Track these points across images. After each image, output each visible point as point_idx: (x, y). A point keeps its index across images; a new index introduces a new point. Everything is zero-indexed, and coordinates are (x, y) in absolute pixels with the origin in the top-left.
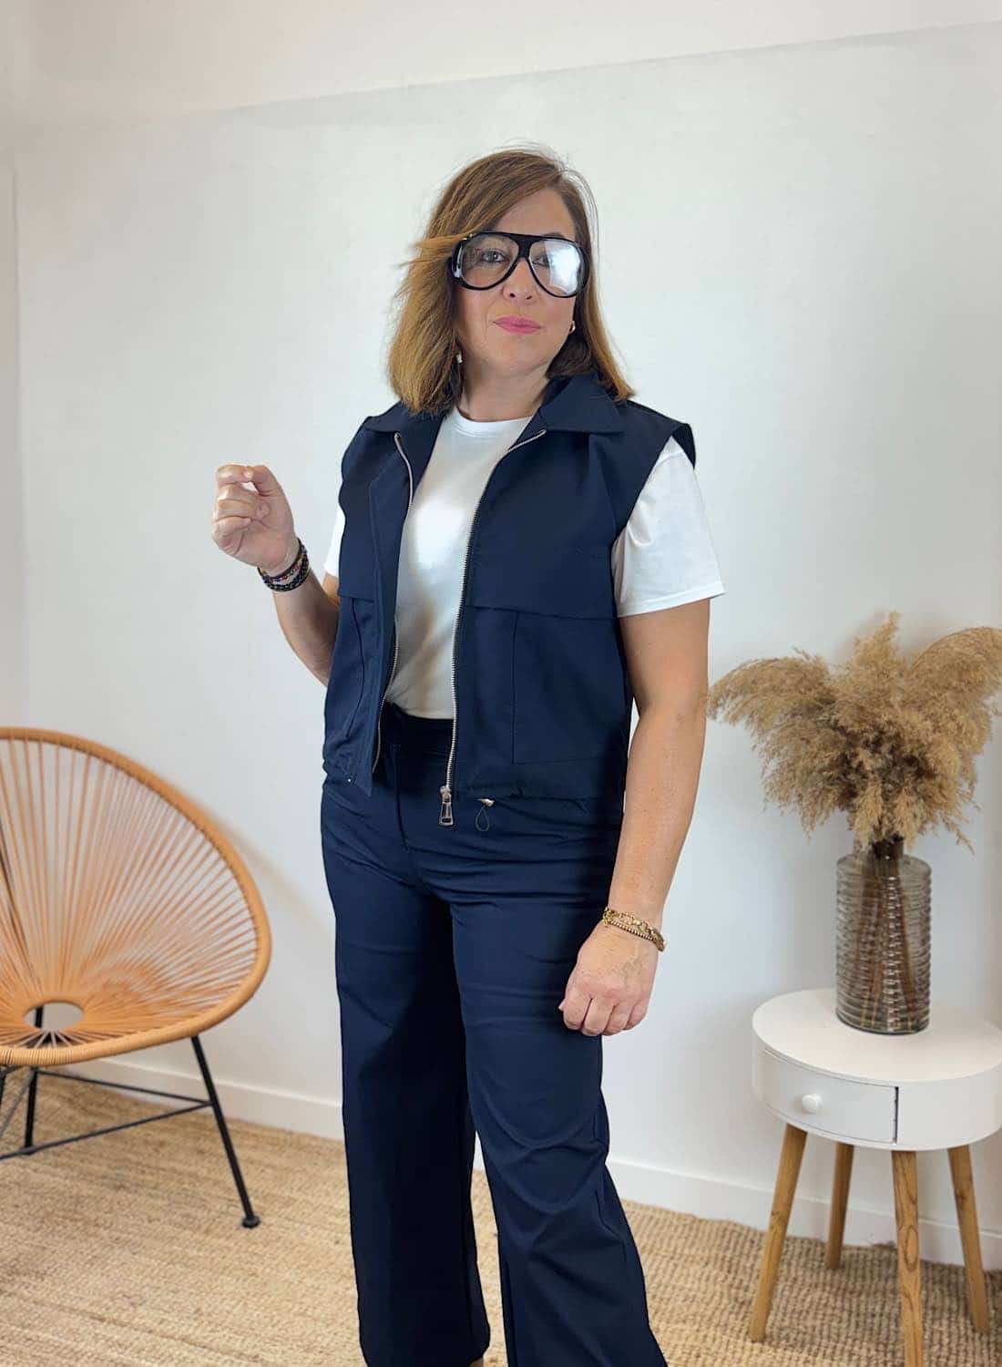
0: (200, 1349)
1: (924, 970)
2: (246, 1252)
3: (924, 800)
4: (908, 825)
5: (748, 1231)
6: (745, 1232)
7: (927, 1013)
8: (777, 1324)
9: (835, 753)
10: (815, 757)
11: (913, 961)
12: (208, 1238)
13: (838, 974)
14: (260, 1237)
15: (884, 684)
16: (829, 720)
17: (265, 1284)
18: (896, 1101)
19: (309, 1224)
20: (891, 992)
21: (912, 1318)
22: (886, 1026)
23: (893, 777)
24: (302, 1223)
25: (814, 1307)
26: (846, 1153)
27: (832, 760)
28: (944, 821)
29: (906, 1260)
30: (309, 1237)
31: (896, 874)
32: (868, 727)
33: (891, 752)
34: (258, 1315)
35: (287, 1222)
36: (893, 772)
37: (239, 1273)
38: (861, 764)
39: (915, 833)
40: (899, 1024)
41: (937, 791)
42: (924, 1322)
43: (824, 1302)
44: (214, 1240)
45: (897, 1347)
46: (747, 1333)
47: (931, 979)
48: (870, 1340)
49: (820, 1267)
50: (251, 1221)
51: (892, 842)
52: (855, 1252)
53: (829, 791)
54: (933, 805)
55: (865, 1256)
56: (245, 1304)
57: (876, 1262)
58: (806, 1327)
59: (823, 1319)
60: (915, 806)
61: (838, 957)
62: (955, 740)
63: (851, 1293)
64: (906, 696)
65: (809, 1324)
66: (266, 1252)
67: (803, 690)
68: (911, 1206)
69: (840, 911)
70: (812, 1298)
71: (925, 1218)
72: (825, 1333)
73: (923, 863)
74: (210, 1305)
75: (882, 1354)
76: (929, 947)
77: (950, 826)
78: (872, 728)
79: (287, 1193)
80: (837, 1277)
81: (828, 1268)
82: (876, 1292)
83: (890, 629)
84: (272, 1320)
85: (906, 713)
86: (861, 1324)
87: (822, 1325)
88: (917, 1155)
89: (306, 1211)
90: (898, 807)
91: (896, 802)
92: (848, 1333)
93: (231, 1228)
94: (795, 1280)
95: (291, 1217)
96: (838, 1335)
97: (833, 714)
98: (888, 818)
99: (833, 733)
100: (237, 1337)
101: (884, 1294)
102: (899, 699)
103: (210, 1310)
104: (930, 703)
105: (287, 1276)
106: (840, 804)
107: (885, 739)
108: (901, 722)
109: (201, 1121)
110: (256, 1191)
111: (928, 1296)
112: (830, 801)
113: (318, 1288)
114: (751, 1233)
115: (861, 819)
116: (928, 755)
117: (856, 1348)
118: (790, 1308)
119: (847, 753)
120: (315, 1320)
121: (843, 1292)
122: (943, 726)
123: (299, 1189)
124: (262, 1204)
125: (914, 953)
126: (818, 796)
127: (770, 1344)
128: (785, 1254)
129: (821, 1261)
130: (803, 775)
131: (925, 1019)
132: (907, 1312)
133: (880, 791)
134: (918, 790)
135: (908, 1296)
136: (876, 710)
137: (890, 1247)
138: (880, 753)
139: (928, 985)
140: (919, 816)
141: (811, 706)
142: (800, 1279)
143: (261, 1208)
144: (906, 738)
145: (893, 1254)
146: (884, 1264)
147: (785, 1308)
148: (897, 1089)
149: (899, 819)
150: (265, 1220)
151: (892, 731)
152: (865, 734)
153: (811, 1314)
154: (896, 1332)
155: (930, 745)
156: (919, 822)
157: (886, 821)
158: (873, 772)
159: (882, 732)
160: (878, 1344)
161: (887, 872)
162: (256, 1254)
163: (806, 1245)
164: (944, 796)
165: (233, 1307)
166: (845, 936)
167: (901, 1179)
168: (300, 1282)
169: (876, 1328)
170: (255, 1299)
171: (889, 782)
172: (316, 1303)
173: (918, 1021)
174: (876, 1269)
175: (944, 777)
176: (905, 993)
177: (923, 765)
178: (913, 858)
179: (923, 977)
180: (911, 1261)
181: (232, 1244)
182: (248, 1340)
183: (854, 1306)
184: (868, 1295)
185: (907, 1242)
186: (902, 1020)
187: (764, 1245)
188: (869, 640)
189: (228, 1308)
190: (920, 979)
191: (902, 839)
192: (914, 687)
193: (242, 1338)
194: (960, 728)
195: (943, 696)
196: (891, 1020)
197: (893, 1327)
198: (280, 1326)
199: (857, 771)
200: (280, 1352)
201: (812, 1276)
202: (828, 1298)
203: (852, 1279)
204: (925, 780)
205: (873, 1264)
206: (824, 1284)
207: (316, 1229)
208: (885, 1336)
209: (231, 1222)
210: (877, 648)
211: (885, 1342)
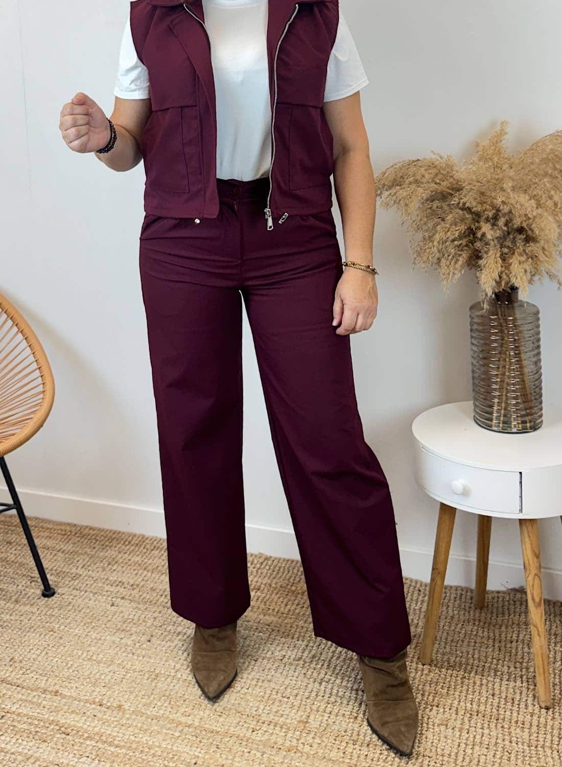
0: (15, 687)
1: (537, 385)
2: (45, 614)
3: (532, 258)
4: (521, 279)
5: (416, 584)
6: (413, 584)
7: (541, 416)
8: (441, 651)
9: (462, 228)
10: (448, 231)
11: (529, 379)
12: (17, 606)
13: (474, 390)
14: (55, 603)
15: (498, 174)
16: (459, 203)
17: (61, 638)
18: (521, 483)
19: (91, 592)
20: (514, 402)
21: (539, 642)
22: (511, 427)
23: (508, 243)
24: (86, 592)
25: (467, 637)
26: (485, 523)
27: (460, 233)
28: (547, 273)
29: (533, 600)
30: (91, 602)
31: (514, 315)
32: (488, 207)
33: (506, 225)
34: (57, 661)
35: (75, 591)
36: (508, 240)
37: (42, 630)
38: (484, 235)
39: (526, 283)
40: (520, 426)
41: (541, 252)
42: (549, 645)
43: (475, 633)
44: (22, 607)
45: (530, 664)
46: (418, 658)
47: (543, 391)
48: (509, 660)
49: (470, 607)
50: (48, 592)
51: (510, 291)
52: (496, 595)
53: (460, 255)
54: (539, 263)
55: (504, 598)
56: (47, 653)
57: (512, 602)
58: (462, 653)
59: (475, 646)
60: (525, 263)
61: (473, 378)
62: (553, 213)
63: (494, 626)
64: (515, 183)
65: (464, 650)
66: (61, 614)
67: (438, 181)
68: (536, 560)
69: (473, 344)
70: (465, 631)
71: (545, 568)
72: (476, 656)
73: (533, 305)
74: (20, 655)
75: (519, 670)
76: (540, 368)
77: (551, 276)
78: (491, 208)
79: (74, 570)
80: (483, 614)
81: (476, 609)
82: (513, 623)
83: (502, 133)
84: (67, 664)
85: (515, 195)
86: (503, 648)
87: (474, 650)
88: (538, 521)
89: (88, 582)
90: (513, 264)
91: (511, 261)
92: (493, 656)
93: (34, 598)
94: (452, 618)
95: (78, 588)
96: (486, 657)
97: (461, 199)
98: (506, 274)
99: (461, 212)
100: (42, 678)
101: (518, 624)
102: (510, 185)
103: (21, 658)
104: (533, 186)
105: (77, 631)
106: (468, 265)
107: (500, 214)
108: (513, 202)
109: (8, 519)
110: (52, 570)
111: (551, 626)
112: (460, 263)
113: (100, 639)
114: (418, 585)
115: (487, 275)
116: (533, 225)
117: (499, 666)
118: (450, 639)
119: (473, 226)
120: (99, 662)
121: (488, 625)
122: (543, 203)
123: (82, 567)
124: (56, 579)
125: (529, 373)
126: (452, 260)
127: (436, 666)
128: (444, 599)
129: (471, 603)
130: (439, 245)
131: (540, 420)
132: (536, 639)
133: (499, 254)
134: (527, 251)
135: (536, 626)
136: (493, 194)
137: (522, 591)
138: (498, 226)
139: (541, 396)
140: (529, 271)
141: (444, 193)
142: (456, 617)
143: (55, 582)
144: (517, 214)
145: (524, 596)
146: (518, 603)
147: (446, 639)
148: (521, 473)
149: (514, 274)
150: (60, 591)
151: (506, 209)
152: (486, 212)
153: (466, 643)
154: (529, 653)
155: (535, 217)
156: (529, 274)
157: (504, 276)
158: (493, 240)
159: (498, 210)
160: (515, 663)
161: (507, 314)
162: (53, 616)
163: (459, 592)
164: (547, 256)
165: (38, 656)
166: (477, 362)
167: (527, 539)
168: (87, 635)
169: (514, 651)
170: (54, 649)
171: (505, 246)
172: (100, 650)
173: (535, 422)
174: (512, 607)
175: (547, 241)
176: (524, 402)
177: (530, 233)
178: (527, 303)
179: (537, 390)
180: (537, 600)
181: (36, 609)
182: (50, 680)
183: (497, 635)
184: (507, 627)
185: (533, 586)
186: (524, 422)
187: (427, 593)
188: (486, 143)
189: (34, 656)
190: (535, 392)
191: (517, 288)
192: (521, 176)
193: (45, 678)
194: (556, 204)
195: (542, 181)
196: (514, 423)
197: (526, 649)
198: (74, 669)
199: (481, 240)
200: (75, 688)
201: (464, 614)
202: (478, 630)
203: (494, 615)
204: (532, 244)
205: (509, 604)
206: (474, 620)
207: (96, 596)
208: (520, 657)
209: (34, 593)
210: (493, 148)
211: (521, 660)
